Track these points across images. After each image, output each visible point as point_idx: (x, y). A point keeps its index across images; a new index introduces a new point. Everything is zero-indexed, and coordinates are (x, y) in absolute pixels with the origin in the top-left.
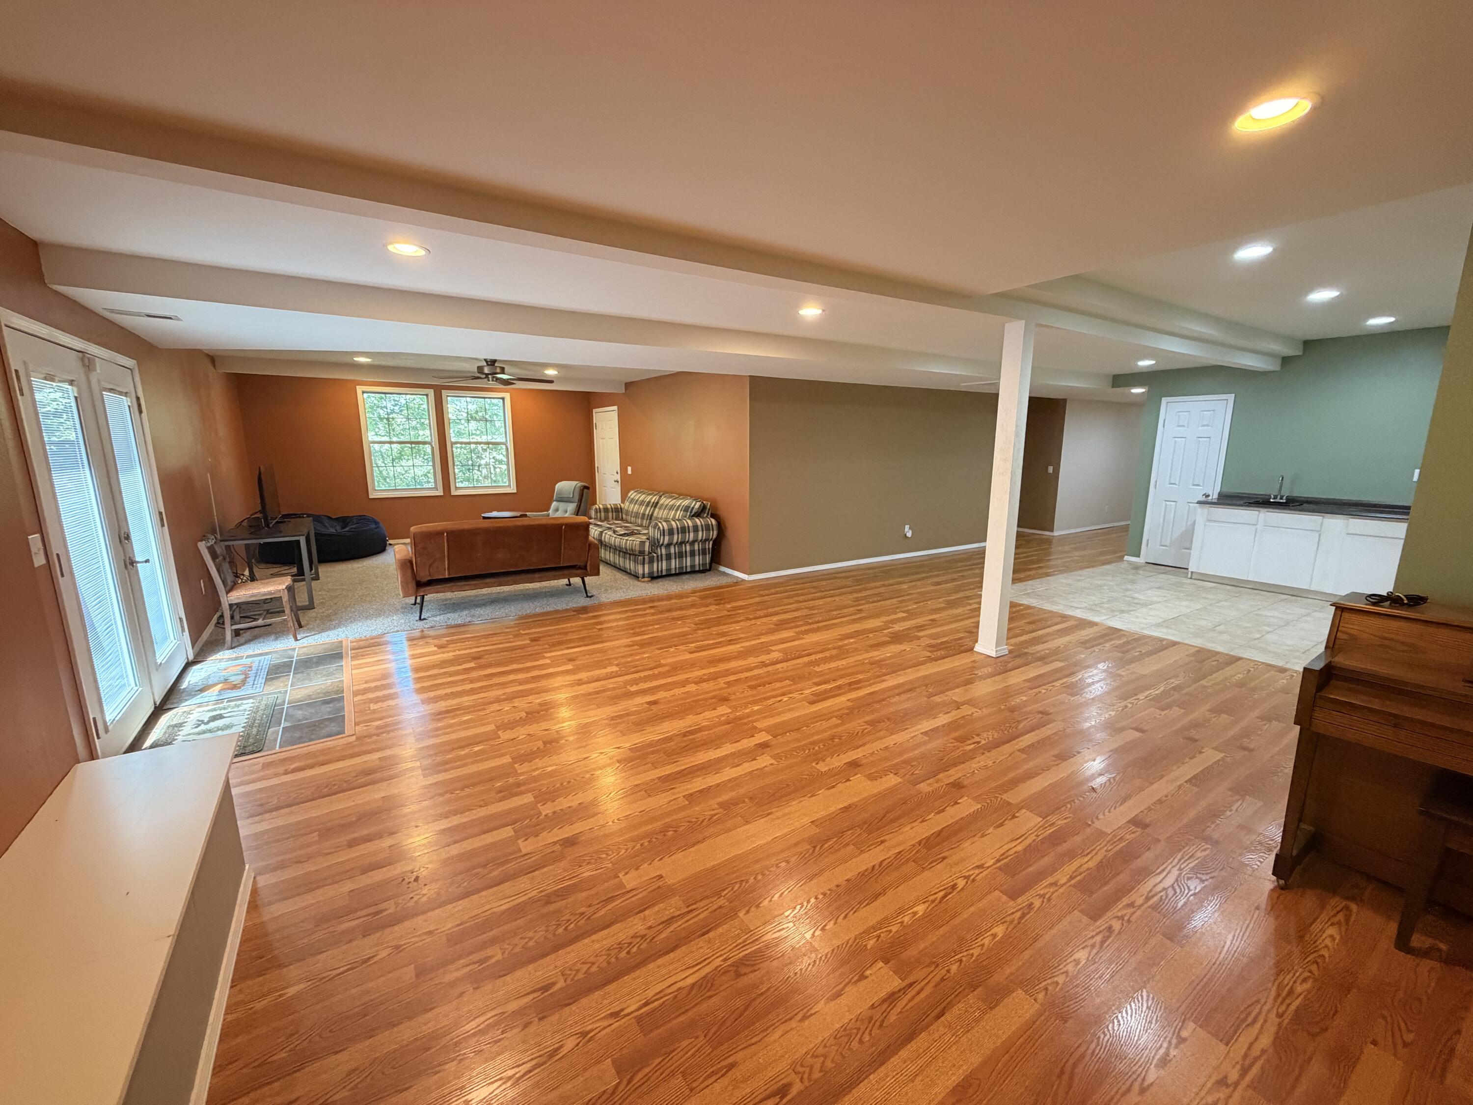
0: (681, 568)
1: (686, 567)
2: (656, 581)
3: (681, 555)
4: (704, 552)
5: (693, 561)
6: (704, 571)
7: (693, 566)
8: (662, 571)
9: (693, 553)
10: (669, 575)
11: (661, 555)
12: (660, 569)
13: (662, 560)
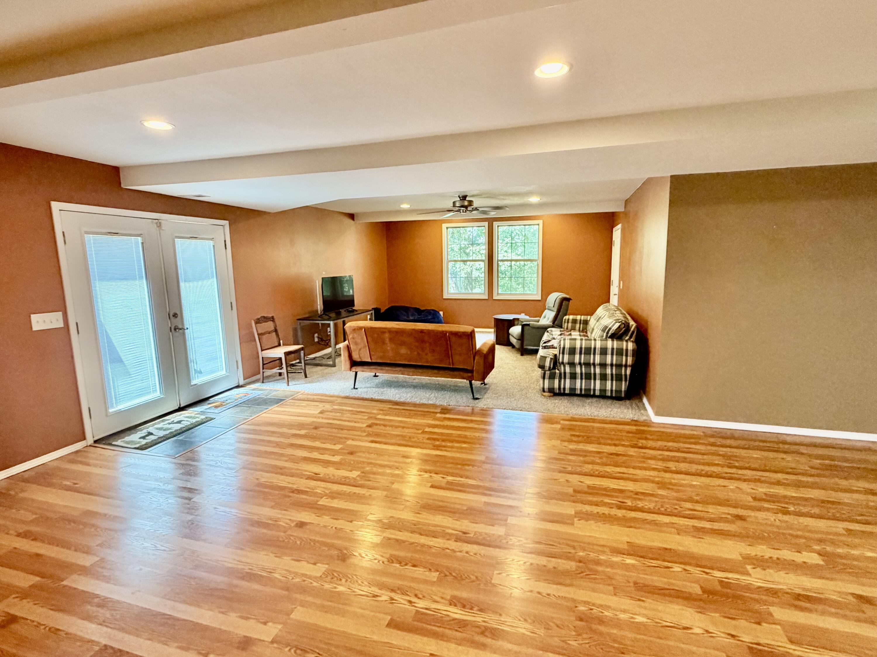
0: (588, 390)
1: (594, 390)
2: (557, 397)
3: (588, 377)
4: (619, 378)
5: (603, 385)
6: (617, 397)
7: (603, 391)
8: (564, 389)
9: (603, 377)
10: (572, 394)
11: (565, 373)
12: (562, 386)
13: (565, 378)
